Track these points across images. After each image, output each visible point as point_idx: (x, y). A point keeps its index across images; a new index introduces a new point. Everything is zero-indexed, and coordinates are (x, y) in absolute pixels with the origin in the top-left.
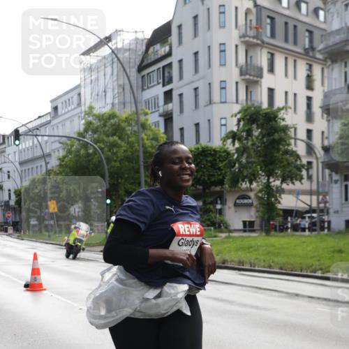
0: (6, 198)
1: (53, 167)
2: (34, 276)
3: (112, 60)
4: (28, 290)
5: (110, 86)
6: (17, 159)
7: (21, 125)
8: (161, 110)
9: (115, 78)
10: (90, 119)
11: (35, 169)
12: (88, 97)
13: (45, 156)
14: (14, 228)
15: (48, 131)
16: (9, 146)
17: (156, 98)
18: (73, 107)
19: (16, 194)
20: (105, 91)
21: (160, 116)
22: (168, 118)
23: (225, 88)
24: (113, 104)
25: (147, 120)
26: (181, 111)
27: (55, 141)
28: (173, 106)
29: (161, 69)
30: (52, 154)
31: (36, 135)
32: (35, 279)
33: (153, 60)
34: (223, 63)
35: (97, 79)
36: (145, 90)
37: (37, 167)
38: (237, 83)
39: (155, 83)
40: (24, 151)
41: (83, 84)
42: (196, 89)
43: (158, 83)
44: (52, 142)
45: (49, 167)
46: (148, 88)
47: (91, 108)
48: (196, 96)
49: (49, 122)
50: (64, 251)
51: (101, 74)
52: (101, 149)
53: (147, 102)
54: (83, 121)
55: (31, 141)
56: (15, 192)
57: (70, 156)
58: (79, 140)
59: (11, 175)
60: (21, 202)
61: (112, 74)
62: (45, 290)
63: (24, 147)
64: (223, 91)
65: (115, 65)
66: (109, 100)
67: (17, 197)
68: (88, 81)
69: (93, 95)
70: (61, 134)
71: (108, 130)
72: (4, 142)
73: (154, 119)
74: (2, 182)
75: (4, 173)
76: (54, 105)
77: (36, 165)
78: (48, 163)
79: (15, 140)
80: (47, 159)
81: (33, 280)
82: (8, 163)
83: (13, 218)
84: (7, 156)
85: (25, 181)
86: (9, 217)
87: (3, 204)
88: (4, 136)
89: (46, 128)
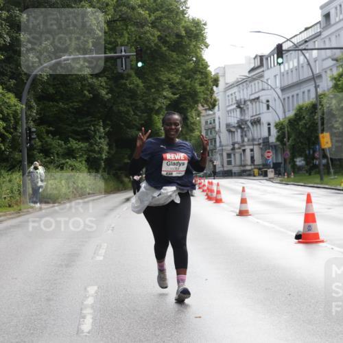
0: (265, 134)
1: (324, 91)
2: (307, 224)
4: (300, 242)
6: (278, 85)
7: (286, 40)
11: (301, 95)
13: (315, 78)
14: (275, 171)
15: (317, 44)
16: (268, 69)
19: (277, 128)
27: (329, 57)
30: (323, 74)
32: (309, 228)
37: (304, 93)
40: (287, 73)
44: (323, 60)
45: (320, 91)
49: (319, 34)
55: (296, 61)
56: (276, 126)
59: (270, 104)
60: (284, 137)
62: (322, 241)
63: (287, 68)
67: (278, 132)
72: (262, 65)
74: (259, 114)
75: (262, 102)
76: (326, 12)
77: (302, 90)
78: (319, 86)
79: (278, 58)
80: (317, 81)
81: (307, 230)
82: (268, 89)
83: (274, 158)
84: (265, 81)
85: (289, 111)
86: (269, 157)
87: (261, 141)
88: (261, 57)
89: (315, 42)
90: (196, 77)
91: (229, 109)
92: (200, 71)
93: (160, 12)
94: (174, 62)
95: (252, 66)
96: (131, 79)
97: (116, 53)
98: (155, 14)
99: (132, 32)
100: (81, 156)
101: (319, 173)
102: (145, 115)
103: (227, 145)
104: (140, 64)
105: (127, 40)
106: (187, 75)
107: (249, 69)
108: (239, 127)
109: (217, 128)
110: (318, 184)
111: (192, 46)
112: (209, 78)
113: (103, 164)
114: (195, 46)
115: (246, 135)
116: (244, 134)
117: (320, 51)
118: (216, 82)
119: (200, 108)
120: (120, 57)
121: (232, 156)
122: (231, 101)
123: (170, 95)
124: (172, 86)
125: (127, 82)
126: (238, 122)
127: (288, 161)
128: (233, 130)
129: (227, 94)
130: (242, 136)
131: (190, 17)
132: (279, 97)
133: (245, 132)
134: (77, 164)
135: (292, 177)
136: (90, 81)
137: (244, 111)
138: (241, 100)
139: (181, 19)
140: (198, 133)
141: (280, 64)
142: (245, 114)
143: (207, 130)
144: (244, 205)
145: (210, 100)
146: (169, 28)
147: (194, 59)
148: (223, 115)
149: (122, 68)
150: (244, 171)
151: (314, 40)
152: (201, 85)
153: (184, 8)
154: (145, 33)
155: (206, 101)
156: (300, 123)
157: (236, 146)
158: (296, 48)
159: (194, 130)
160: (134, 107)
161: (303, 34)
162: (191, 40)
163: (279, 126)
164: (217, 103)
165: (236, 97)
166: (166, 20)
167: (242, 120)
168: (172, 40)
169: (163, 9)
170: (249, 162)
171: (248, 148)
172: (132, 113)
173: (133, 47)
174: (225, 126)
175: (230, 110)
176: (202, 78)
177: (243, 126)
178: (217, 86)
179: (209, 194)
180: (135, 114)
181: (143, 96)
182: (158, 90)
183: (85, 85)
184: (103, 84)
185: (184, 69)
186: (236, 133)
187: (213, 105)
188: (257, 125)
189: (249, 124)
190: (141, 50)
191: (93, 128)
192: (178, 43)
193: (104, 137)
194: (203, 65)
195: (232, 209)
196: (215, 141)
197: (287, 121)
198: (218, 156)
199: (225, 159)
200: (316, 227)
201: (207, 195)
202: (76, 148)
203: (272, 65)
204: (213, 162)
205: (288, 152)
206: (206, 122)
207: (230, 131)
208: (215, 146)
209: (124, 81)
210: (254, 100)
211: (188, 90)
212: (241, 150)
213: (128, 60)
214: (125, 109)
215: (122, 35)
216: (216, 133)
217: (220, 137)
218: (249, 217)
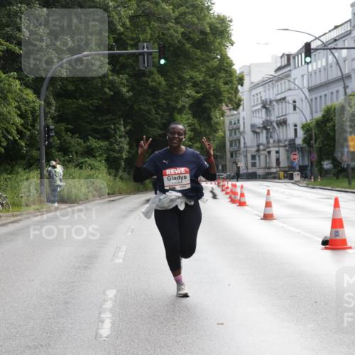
0: (291, 135)
2: (334, 230)
4: (326, 248)
6: (306, 84)
7: (314, 38)
11: (329, 96)
13: (344, 78)
14: (302, 174)
15: (347, 43)
16: (295, 68)
19: (303, 130)
30: (353, 75)
32: (337, 234)
37: (332, 93)
40: (315, 73)
44: (353, 60)
45: (349, 91)
49: (349, 33)
55: (324, 60)
56: (303, 127)
59: (297, 104)
60: (311, 139)
62: (350, 248)
63: (315, 68)
67: (305, 133)
72: (289, 64)
74: (286, 115)
75: (289, 103)
77: (330, 91)
78: (348, 87)
79: (305, 57)
80: (346, 82)
81: (334, 235)
82: (295, 89)
83: (301, 161)
84: (292, 80)
85: (316, 112)
86: (295, 159)
87: (287, 143)
88: (289, 56)
89: (344, 41)
90: (220, 75)
91: (254, 109)
92: (224, 70)
93: (184, 7)
94: (197, 59)
95: (279, 65)
96: (153, 76)
97: (137, 49)
98: (179, 10)
99: (154, 28)
100: (100, 155)
101: (347, 177)
102: (167, 114)
103: (252, 147)
104: (162, 62)
105: (149, 36)
106: (210, 73)
107: (276, 68)
108: (265, 128)
109: (241, 129)
110: (345, 188)
111: (217, 44)
112: (234, 77)
113: (123, 164)
114: (219, 44)
115: (271, 137)
116: (269, 135)
117: (349, 50)
118: (241, 81)
119: (224, 107)
120: (143, 54)
121: (257, 157)
122: (256, 100)
123: (194, 94)
124: (195, 85)
125: (149, 80)
126: (263, 123)
127: (315, 164)
128: (258, 130)
129: (252, 94)
130: (267, 138)
131: (216, 14)
132: (306, 98)
133: (271, 133)
134: (97, 164)
135: (319, 180)
136: (111, 78)
137: (270, 111)
138: (266, 100)
139: (205, 16)
140: (222, 134)
141: (308, 63)
142: (271, 115)
143: (231, 131)
144: (269, 209)
145: (234, 99)
146: (193, 24)
147: (219, 57)
148: (248, 115)
149: (143, 65)
150: (270, 174)
151: (344, 39)
152: (226, 83)
153: (209, 4)
154: (168, 29)
155: (230, 100)
156: (328, 125)
157: (261, 147)
158: (325, 47)
159: (217, 130)
160: (155, 106)
161: (332, 32)
162: (216, 37)
163: (306, 128)
164: (242, 103)
165: (261, 97)
166: (190, 16)
167: (267, 120)
168: (196, 37)
169: (188, 5)
170: (274, 164)
171: (273, 150)
172: (154, 112)
173: (156, 44)
174: (250, 127)
175: (255, 111)
176: (227, 77)
177: (268, 127)
178: (242, 85)
179: (233, 196)
180: (157, 113)
181: (165, 95)
182: (181, 89)
183: (106, 82)
184: (124, 81)
185: (208, 67)
186: (261, 134)
187: (237, 105)
188: (282, 126)
189: (275, 125)
190: (164, 47)
191: (113, 127)
192: (202, 40)
193: (124, 136)
194: (227, 63)
195: (256, 213)
196: (239, 142)
197: (314, 123)
198: (242, 158)
199: (250, 161)
201: (230, 197)
202: (96, 146)
203: (300, 65)
204: (237, 164)
205: (315, 155)
206: (230, 123)
207: (255, 132)
208: (239, 147)
209: (146, 79)
210: (280, 100)
211: (212, 89)
212: (266, 152)
213: (150, 57)
214: (147, 108)
215: (144, 31)
216: (241, 133)
217: (244, 138)
218: (274, 221)
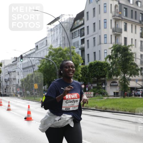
0: (18, 83)
1: (36, 70)
2: (28, 115)
3: (60, 26)
4: (26, 120)
5: (59, 37)
6: (22, 67)
7: (23, 53)
8: (80, 47)
9: (61, 34)
10: (51, 50)
12: (50, 42)
13: (33, 66)
14: (20, 95)
15: (34, 56)
16: (18, 62)
17: (78, 42)
18: (44, 46)
20: (57, 39)
21: (80, 49)
22: (83, 50)
23: (106, 37)
24: (60, 45)
25: (74, 51)
26: (88, 47)
27: (37, 60)
28: (85, 45)
29: (80, 30)
30: (36, 65)
31: (29, 57)
33: (76, 26)
34: (105, 27)
35: (54, 34)
36: (73, 39)
37: (30, 70)
38: (111, 35)
39: (78, 36)
40: (25, 64)
41: (48, 36)
42: (94, 38)
43: (79, 36)
44: (36, 60)
45: (35, 70)
46: (75, 38)
47: (51, 46)
48: (94, 41)
49: (34, 52)
50: (40, 105)
51: (56, 32)
52: (56, 63)
53: (74, 44)
54: (48, 52)
55: (27, 60)
56: (21, 81)
57: (43, 66)
58: (47, 59)
59: (19, 74)
61: (60, 33)
62: (33, 120)
63: (24, 62)
64: (105, 38)
65: (61, 29)
66: (59, 43)
67: (21, 82)
68: (50, 35)
69: (52, 41)
70: (39, 57)
71: (58, 55)
72: (16, 60)
73: (77, 50)
74: (15, 76)
75: (16, 73)
76: (37, 45)
82: (18, 69)
83: (20, 91)
84: (17, 66)
85: (25, 76)
86: (18, 91)
87: (16, 85)
88: (16, 58)
89: (33, 55)
91: (5, 74)
95: (13, 61)
103: (5, 86)
107: (12, 61)
109: (2, 80)
110: (33, 100)
115: (11, 83)
121: (6, 89)
122: (6, 71)
126: (8, 79)
128: (7, 81)
129: (5, 69)
130: (10, 83)
132: (22, 71)
135: (26, 97)
137: (11, 75)
141: (22, 61)
144: (9, 107)
148: (3, 76)
150: (11, 95)
157: (8, 86)
161: (29, 51)
165: (8, 70)
167: (10, 78)
170: (12, 92)
171: (12, 87)
174: (4, 80)
177: (10, 80)
178: (1, 66)
188: (15, 80)
189: (13, 80)
195: (6, 108)
197: (24, 80)
198: (2, 89)
199: (4, 91)
200: (31, 116)
207: (6, 81)
208: (1, 86)
210: (14, 72)
212: (9, 88)
216: (1, 82)
217: (2, 83)
218: (11, 111)
